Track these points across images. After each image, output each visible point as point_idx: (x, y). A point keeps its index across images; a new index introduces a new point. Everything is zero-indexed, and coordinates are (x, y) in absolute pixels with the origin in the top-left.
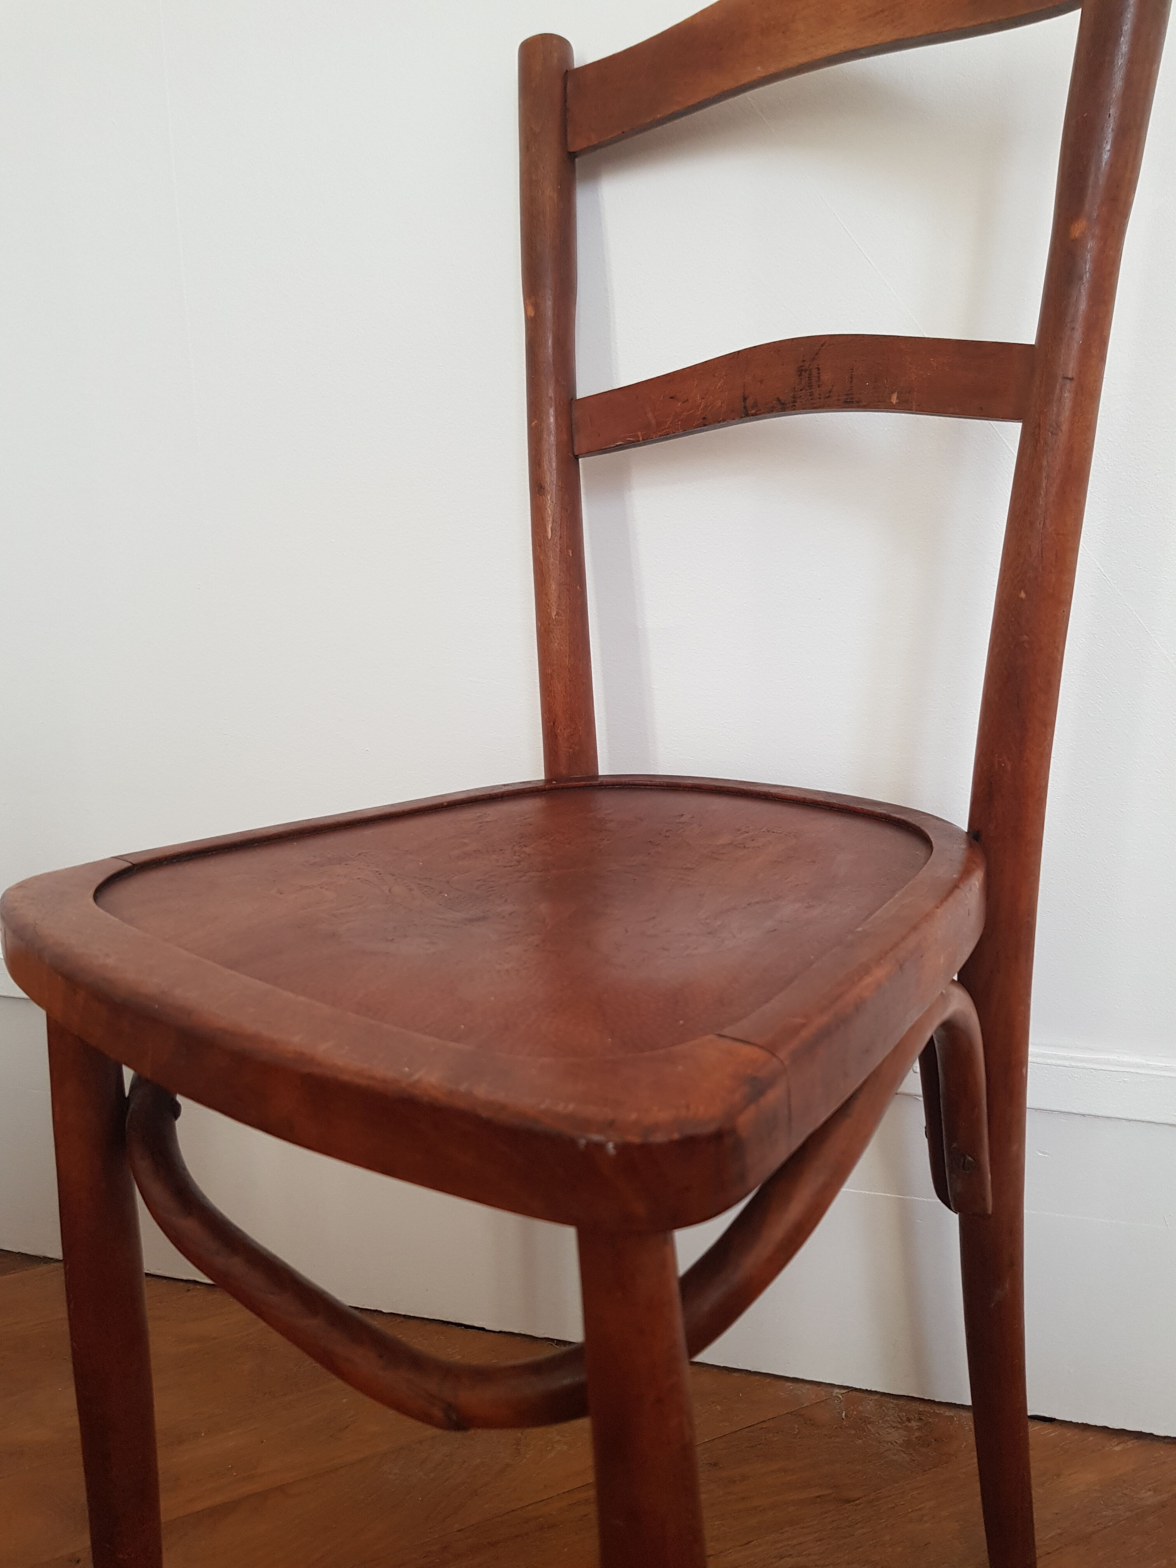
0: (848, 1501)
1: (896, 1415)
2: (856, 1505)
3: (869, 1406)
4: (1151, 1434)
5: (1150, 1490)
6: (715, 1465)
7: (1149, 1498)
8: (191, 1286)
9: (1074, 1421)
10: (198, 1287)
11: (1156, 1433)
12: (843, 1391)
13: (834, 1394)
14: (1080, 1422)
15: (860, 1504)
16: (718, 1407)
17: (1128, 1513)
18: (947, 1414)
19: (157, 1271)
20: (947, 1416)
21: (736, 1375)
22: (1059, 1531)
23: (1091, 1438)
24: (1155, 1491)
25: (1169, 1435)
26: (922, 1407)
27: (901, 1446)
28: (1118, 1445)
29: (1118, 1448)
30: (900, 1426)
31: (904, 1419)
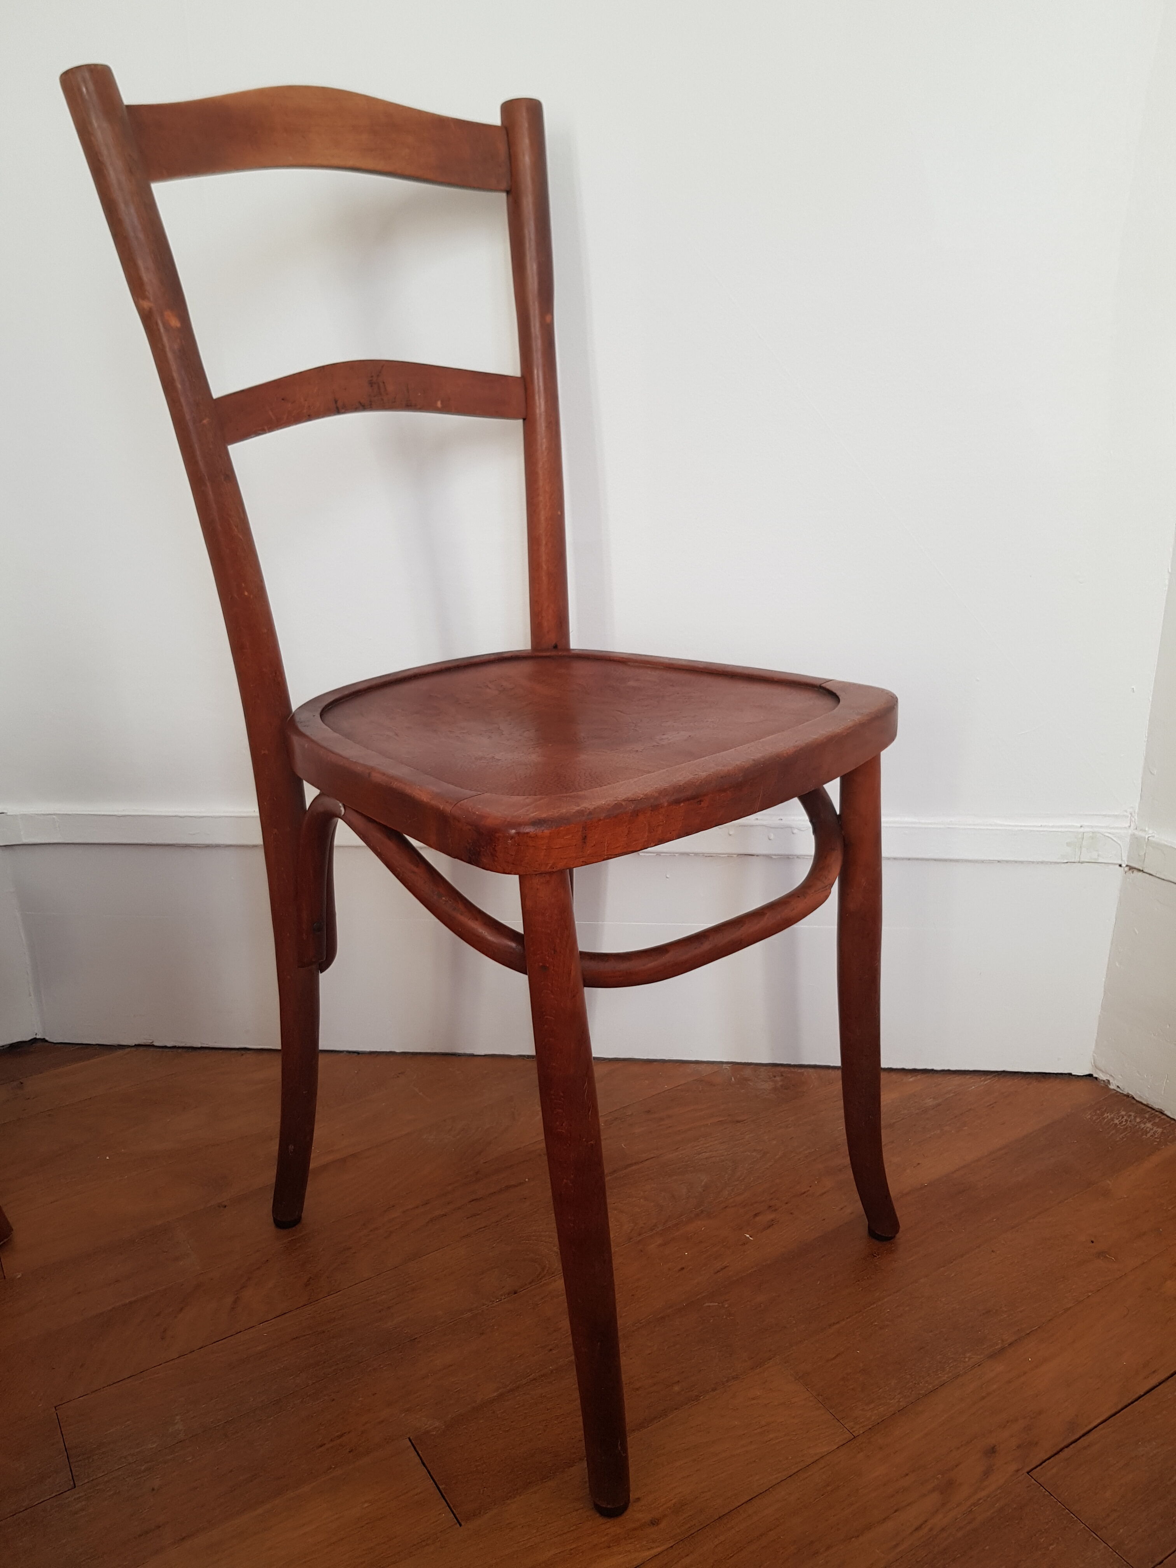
0: (738, 1122)
1: (765, 1074)
2: (745, 1123)
3: (748, 1072)
4: (933, 1070)
5: (931, 1098)
6: (649, 1112)
7: (930, 1102)
8: (243, 1052)
10: (249, 1052)
11: (935, 1069)
12: (729, 1065)
13: (724, 1067)
15: (747, 1122)
16: (647, 1082)
17: (917, 1111)
18: (799, 1071)
20: (800, 1073)
21: (655, 1063)
23: (894, 1076)
25: (943, 1069)
26: (782, 1069)
27: (771, 1091)
29: (911, 1080)
30: (768, 1081)
31: (771, 1076)
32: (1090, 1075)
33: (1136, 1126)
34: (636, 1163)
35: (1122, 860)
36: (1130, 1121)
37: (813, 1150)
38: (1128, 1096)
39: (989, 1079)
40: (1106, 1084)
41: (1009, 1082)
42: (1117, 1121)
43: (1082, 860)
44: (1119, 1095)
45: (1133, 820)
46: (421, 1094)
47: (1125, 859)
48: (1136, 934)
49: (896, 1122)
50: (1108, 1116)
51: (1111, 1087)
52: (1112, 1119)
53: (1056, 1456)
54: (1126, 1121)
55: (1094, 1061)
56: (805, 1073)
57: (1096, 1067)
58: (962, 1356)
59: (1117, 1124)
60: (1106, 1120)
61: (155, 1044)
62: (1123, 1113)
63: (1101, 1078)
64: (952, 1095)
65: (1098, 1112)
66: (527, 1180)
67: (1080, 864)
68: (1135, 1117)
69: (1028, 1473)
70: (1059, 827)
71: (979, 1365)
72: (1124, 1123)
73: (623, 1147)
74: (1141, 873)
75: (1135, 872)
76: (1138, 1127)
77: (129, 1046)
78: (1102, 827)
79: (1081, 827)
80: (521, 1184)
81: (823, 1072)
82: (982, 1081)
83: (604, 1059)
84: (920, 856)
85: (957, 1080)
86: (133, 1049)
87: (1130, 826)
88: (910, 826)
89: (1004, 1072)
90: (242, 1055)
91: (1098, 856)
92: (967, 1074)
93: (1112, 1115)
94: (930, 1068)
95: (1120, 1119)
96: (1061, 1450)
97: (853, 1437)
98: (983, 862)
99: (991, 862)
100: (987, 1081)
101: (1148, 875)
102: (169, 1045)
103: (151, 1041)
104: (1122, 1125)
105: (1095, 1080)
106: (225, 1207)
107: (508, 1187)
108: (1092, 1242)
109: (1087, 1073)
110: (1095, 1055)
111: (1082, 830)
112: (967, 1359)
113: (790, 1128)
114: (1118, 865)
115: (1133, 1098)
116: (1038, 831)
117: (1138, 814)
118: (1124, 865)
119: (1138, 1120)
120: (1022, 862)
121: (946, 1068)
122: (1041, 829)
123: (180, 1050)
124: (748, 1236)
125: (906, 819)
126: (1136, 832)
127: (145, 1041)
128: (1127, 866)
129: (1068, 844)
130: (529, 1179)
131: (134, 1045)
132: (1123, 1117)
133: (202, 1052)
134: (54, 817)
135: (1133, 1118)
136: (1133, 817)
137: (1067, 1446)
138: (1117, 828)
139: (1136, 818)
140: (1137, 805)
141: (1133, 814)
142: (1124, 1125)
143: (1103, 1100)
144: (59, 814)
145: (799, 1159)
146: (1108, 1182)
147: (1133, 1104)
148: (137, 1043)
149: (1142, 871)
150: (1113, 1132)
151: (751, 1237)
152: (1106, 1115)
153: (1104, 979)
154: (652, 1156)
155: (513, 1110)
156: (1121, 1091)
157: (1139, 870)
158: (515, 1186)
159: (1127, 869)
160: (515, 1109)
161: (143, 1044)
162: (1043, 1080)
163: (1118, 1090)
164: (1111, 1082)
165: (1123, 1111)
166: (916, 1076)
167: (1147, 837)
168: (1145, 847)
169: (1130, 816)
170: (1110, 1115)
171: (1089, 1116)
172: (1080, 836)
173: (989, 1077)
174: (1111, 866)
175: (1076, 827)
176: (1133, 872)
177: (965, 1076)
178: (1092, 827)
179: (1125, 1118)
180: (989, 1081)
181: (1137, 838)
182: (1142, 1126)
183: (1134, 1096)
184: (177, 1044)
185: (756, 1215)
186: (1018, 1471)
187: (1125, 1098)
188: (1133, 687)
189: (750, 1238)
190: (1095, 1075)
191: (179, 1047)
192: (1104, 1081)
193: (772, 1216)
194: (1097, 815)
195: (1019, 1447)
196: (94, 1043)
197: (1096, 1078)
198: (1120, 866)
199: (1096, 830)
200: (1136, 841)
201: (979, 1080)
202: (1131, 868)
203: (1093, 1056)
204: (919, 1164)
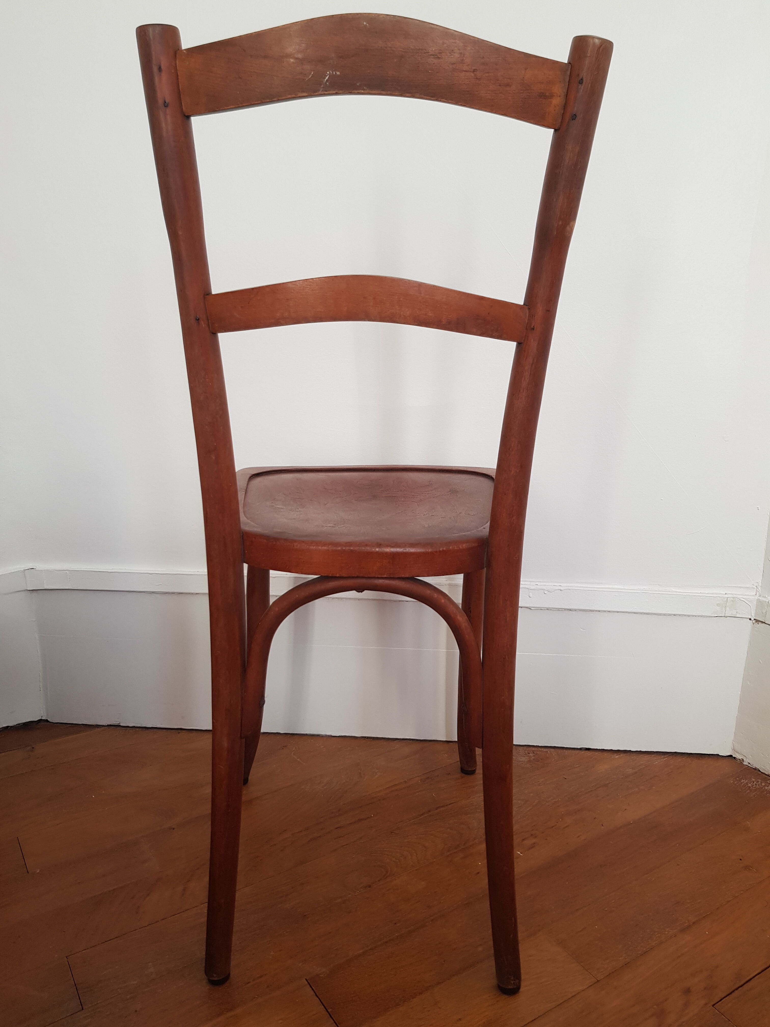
1: (523, 752)
4: (630, 751)
5: (630, 769)
7: (630, 771)
8: (180, 731)
9: (598, 748)
11: (632, 750)
14: (601, 749)
17: (622, 776)
18: (544, 750)
19: (161, 725)
20: (545, 751)
22: (595, 784)
23: (606, 754)
24: (632, 768)
25: (637, 750)
26: (534, 749)
27: (527, 762)
28: (617, 755)
29: (617, 757)
30: (525, 756)
31: (527, 753)
32: (731, 756)
33: (762, 788)
34: (443, 806)
35: (751, 616)
36: (758, 785)
37: (557, 800)
38: (755, 769)
39: (667, 757)
40: (741, 762)
41: (679, 759)
42: (750, 785)
43: (726, 615)
44: (749, 769)
45: (758, 590)
47: (753, 615)
48: (761, 663)
49: (609, 783)
50: (744, 782)
51: (745, 763)
52: (747, 783)
53: (730, 995)
54: (756, 785)
55: (733, 746)
56: (548, 752)
57: (734, 750)
58: (663, 930)
59: (750, 786)
60: (743, 784)
61: (121, 725)
62: (754, 780)
63: (738, 758)
64: (643, 767)
65: (737, 779)
66: (372, 815)
67: (725, 617)
68: (761, 783)
69: (713, 1006)
70: (712, 594)
71: (675, 936)
72: (754, 786)
74: (764, 624)
75: (760, 623)
76: (763, 789)
77: (104, 725)
78: (739, 595)
79: (726, 594)
80: (368, 818)
81: (560, 751)
82: (662, 758)
83: (417, 740)
84: (625, 610)
85: (646, 757)
86: (106, 727)
87: (756, 595)
88: (619, 590)
89: (676, 752)
90: (179, 733)
91: (737, 613)
92: (653, 754)
93: (747, 781)
94: (628, 749)
95: (752, 783)
96: (733, 991)
97: (597, 981)
98: (664, 615)
99: (670, 615)
100: (665, 759)
101: (768, 625)
102: (130, 725)
103: (118, 723)
104: (753, 787)
105: (734, 759)
106: (174, 829)
107: (360, 820)
108: (741, 860)
109: (729, 754)
110: (734, 742)
111: (726, 596)
112: (667, 933)
113: (541, 785)
114: (749, 619)
115: (759, 770)
116: (698, 596)
117: (761, 586)
118: (752, 619)
119: (763, 784)
120: (689, 616)
121: (639, 750)
122: (701, 595)
123: (137, 729)
124: (519, 853)
125: (616, 587)
126: (760, 598)
127: (115, 722)
128: (755, 619)
129: (718, 605)
130: (374, 815)
131: (107, 725)
132: (753, 783)
133: (152, 730)
134: (67, 572)
135: (760, 783)
136: (758, 589)
137: (737, 989)
138: (748, 595)
139: (760, 589)
140: (761, 581)
141: (758, 587)
142: (755, 787)
143: (740, 771)
144: (70, 570)
145: (549, 805)
146: (748, 822)
147: (760, 774)
148: (109, 724)
149: (765, 623)
150: (749, 791)
151: (521, 853)
152: (742, 781)
153: (740, 693)
154: (453, 802)
155: (360, 771)
156: (751, 766)
157: (762, 622)
158: (365, 819)
159: (754, 621)
160: (361, 770)
161: (112, 724)
162: (701, 758)
163: (749, 765)
164: (744, 760)
165: (753, 778)
166: (619, 755)
167: (767, 601)
168: (766, 608)
169: (756, 588)
170: (745, 781)
171: (732, 782)
172: (725, 600)
173: (666, 756)
174: (745, 620)
175: (723, 594)
176: (758, 624)
177: (651, 755)
178: (733, 594)
179: (755, 783)
180: (666, 758)
181: (761, 602)
182: (766, 788)
183: (760, 770)
184: (136, 725)
185: (524, 840)
186: (706, 1004)
187: (754, 770)
188: (758, 507)
189: (521, 855)
190: (733, 756)
191: (137, 727)
192: (740, 760)
193: (534, 840)
194: (736, 587)
195: (705, 989)
196: (80, 723)
197: (735, 758)
198: (750, 619)
199: (735, 596)
200: (760, 604)
201: (660, 758)
202: (757, 621)
203: (733, 743)
204: (626, 809)
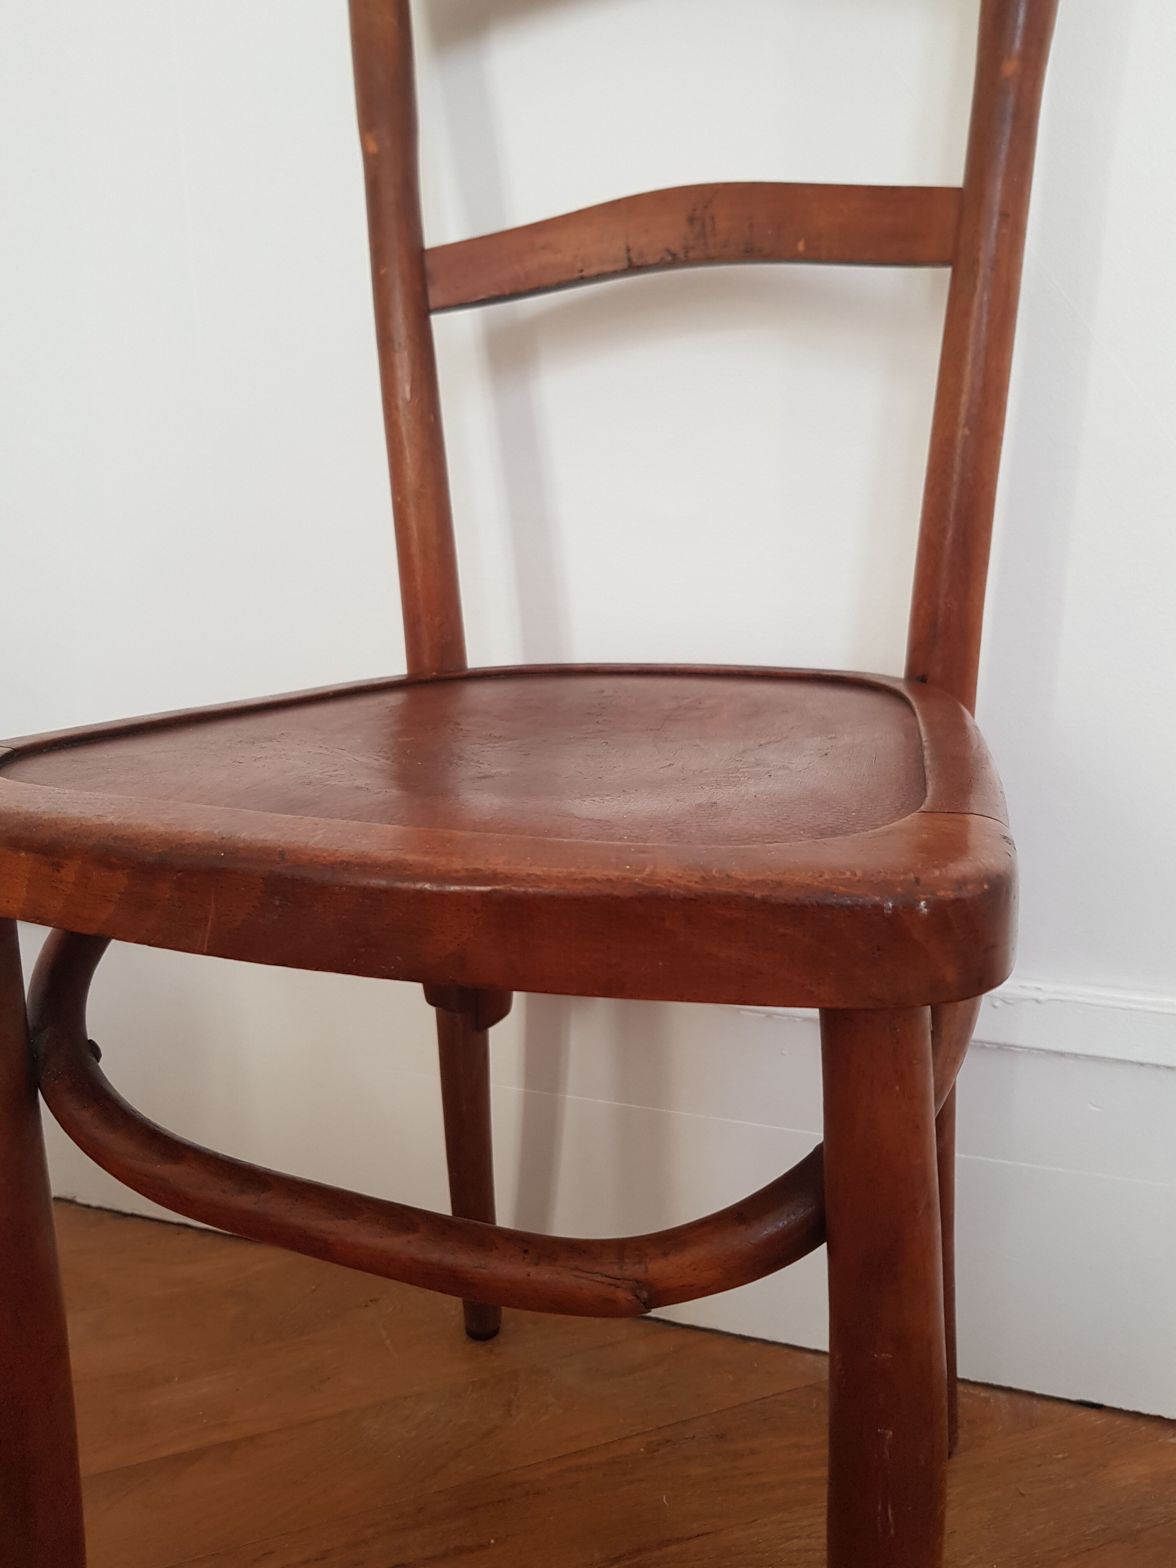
6: (721, 1437)
9: (1128, 1408)
14: (1131, 1410)
16: (730, 1376)
22: (1103, 1527)
23: (1145, 1428)
34: (678, 1540)
46: (388, 1342)
49: (1142, 1530)
56: (992, 1401)
66: (492, 1541)
73: (664, 1503)
80: (482, 1547)
102: (94, 1203)
130: (496, 1540)
